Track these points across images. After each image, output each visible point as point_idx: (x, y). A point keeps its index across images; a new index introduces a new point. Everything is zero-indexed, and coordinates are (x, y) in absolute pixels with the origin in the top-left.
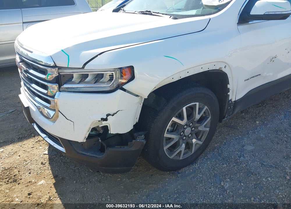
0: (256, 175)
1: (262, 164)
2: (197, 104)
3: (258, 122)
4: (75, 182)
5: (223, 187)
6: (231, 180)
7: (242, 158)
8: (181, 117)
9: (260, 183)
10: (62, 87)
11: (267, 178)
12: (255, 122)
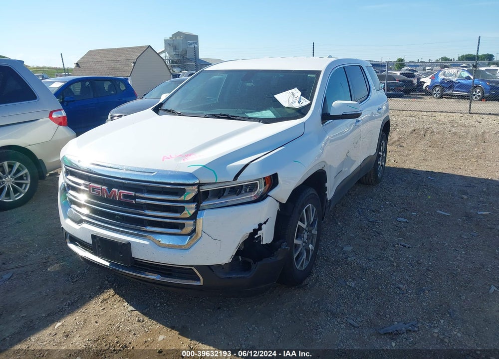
0: (369, 269)
1: (369, 259)
2: (310, 205)
3: (340, 224)
4: (202, 325)
5: (350, 287)
6: (353, 279)
7: (349, 258)
8: (302, 221)
9: (377, 275)
10: (201, 205)
11: (379, 269)
12: (337, 224)
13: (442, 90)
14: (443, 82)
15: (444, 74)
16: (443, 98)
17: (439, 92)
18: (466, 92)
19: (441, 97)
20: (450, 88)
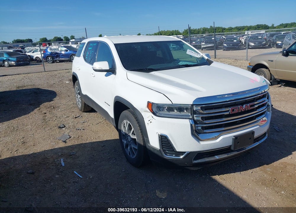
13: (53, 59)
14: (51, 54)
15: (51, 49)
16: (54, 63)
17: (51, 59)
18: (67, 58)
19: (53, 62)
20: (57, 57)
